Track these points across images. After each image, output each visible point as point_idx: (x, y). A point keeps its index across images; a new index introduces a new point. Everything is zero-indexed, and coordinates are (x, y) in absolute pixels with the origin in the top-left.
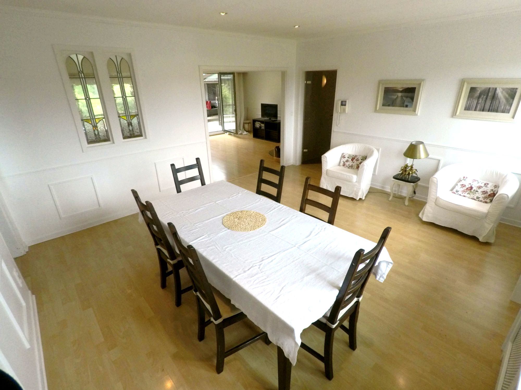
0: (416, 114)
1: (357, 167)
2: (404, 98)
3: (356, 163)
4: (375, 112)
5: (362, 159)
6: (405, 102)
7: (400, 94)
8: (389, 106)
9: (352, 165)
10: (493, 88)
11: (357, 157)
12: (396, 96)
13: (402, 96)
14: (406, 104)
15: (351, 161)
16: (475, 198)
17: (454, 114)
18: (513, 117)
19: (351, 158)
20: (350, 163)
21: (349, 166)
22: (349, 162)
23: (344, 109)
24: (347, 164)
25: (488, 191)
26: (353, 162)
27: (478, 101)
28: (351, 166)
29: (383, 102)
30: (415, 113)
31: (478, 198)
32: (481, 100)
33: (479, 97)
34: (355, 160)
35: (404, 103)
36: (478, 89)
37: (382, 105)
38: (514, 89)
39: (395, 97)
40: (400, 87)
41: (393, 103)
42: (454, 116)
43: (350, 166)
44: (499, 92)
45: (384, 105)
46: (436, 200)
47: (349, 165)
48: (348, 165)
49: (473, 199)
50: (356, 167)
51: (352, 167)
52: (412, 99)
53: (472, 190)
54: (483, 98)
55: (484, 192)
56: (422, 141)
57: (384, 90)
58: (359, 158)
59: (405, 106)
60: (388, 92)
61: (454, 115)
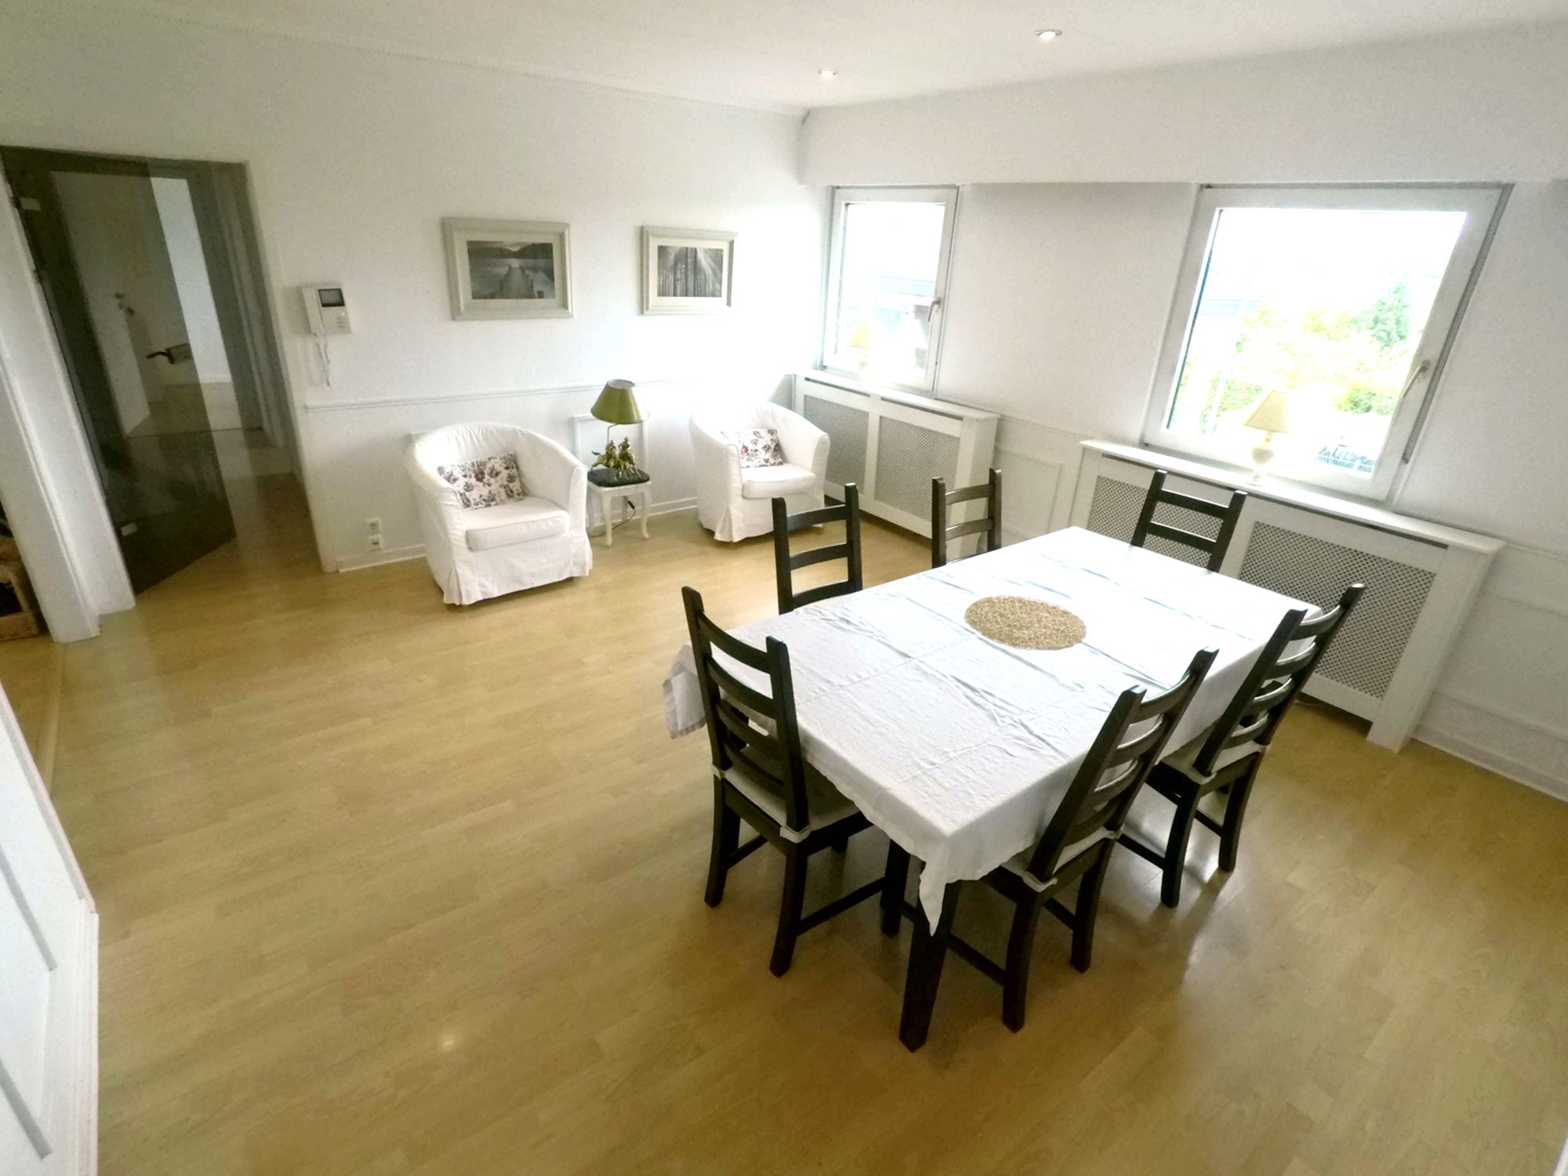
0: (568, 312)
1: (507, 494)
2: (527, 272)
3: (497, 482)
4: (454, 319)
5: (505, 465)
6: (534, 284)
7: (515, 263)
8: (492, 296)
9: (490, 492)
10: (692, 249)
11: (489, 465)
12: (507, 269)
13: (522, 268)
14: (537, 288)
15: (480, 484)
16: (764, 463)
17: (643, 306)
18: (729, 303)
19: (473, 475)
20: (479, 491)
21: (484, 500)
22: (475, 490)
23: (339, 319)
24: (474, 495)
25: (769, 443)
26: (487, 486)
27: (675, 274)
28: (489, 497)
29: (472, 287)
30: (566, 311)
31: (767, 461)
32: (678, 272)
33: (675, 267)
34: (487, 477)
35: (532, 287)
36: (671, 251)
37: (471, 297)
38: (717, 250)
39: (504, 271)
40: (511, 240)
41: (502, 287)
42: (645, 312)
43: (486, 498)
44: (701, 256)
45: (476, 295)
46: (743, 490)
47: (481, 496)
48: (478, 500)
49: (761, 466)
50: (504, 496)
51: (493, 500)
52: (550, 274)
53: (749, 452)
54: (681, 269)
55: (767, 448)
56: (628, 380)
57: (466, 251)
58: (498, 468)
59: (536, 295)
60: (482, 254)
61: (645, 308)
